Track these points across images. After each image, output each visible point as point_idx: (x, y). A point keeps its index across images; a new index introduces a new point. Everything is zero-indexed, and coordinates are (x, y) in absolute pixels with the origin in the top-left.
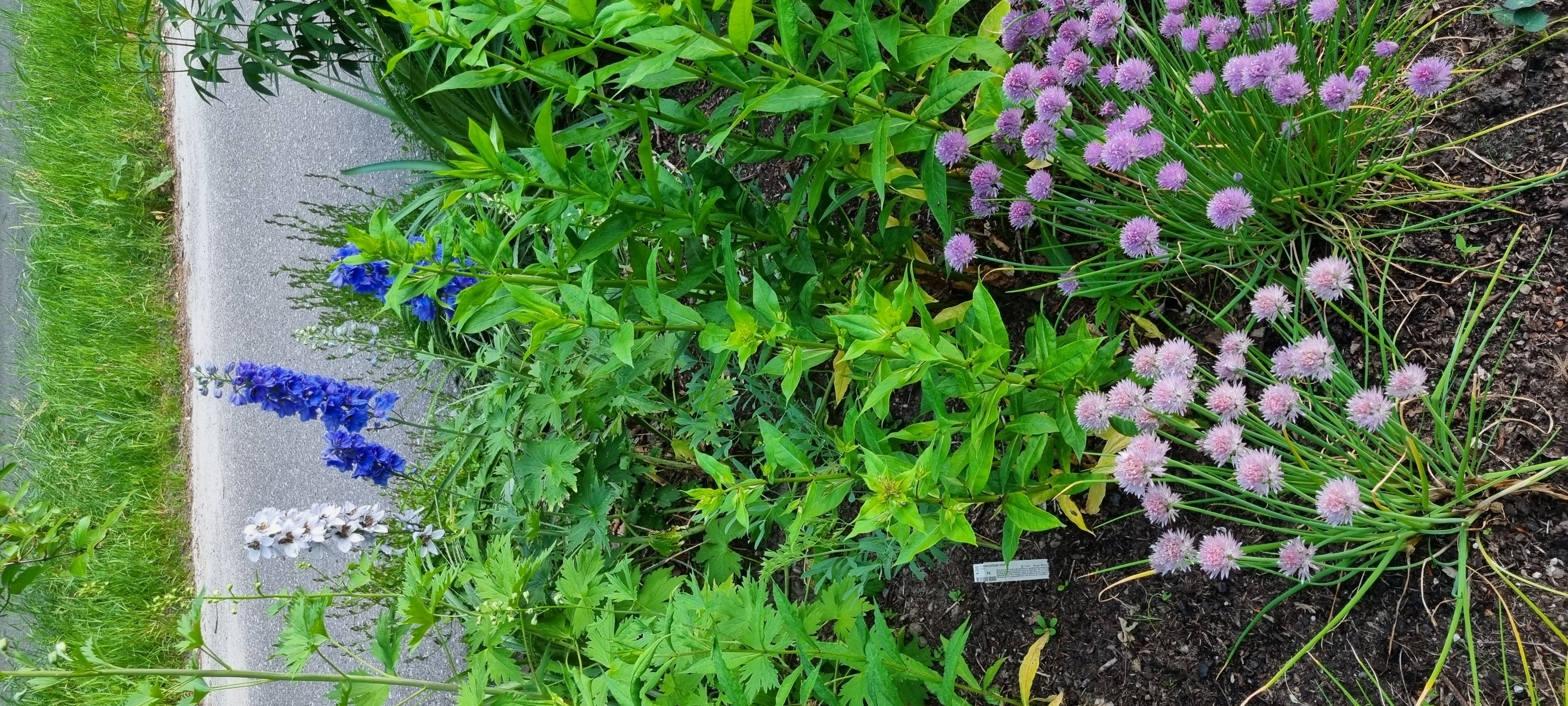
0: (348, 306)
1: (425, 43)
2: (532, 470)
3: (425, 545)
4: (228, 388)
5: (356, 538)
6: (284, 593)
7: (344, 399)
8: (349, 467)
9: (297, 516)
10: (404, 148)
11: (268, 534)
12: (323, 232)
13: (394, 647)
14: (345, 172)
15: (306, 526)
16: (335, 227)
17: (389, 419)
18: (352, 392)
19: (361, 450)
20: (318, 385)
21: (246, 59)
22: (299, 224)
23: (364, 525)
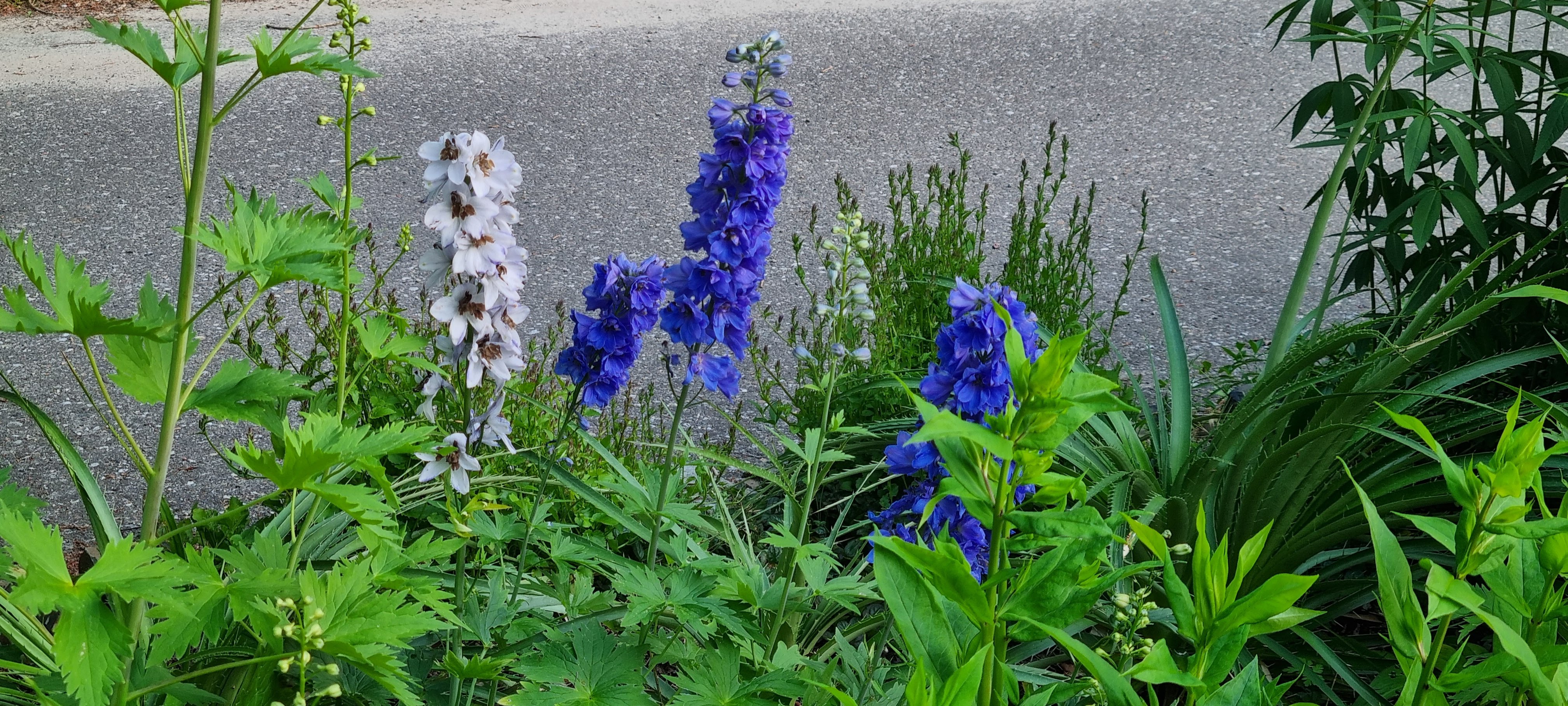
0: (897, 273)
1: (1460, 489)
2: (583, 658)
3: (439, 457)
4: (743, 97)
5: (458, 331)
6: (354, 204)
7: (725, 300)
8: (592, 304)
9: (504, 222)
10: (1207, 366)
11: (471, 175)
12: (1037, 225)
13: (239, 409)
14: (1155, 264)
15: (484, 239)
16: (1049, 247)
17: (685, 384)
18: (739, 314)
19: (626, 326)
20: (751, 252)
21: (1359, 87)
22: (1050, 181)
23: (481, 344)
